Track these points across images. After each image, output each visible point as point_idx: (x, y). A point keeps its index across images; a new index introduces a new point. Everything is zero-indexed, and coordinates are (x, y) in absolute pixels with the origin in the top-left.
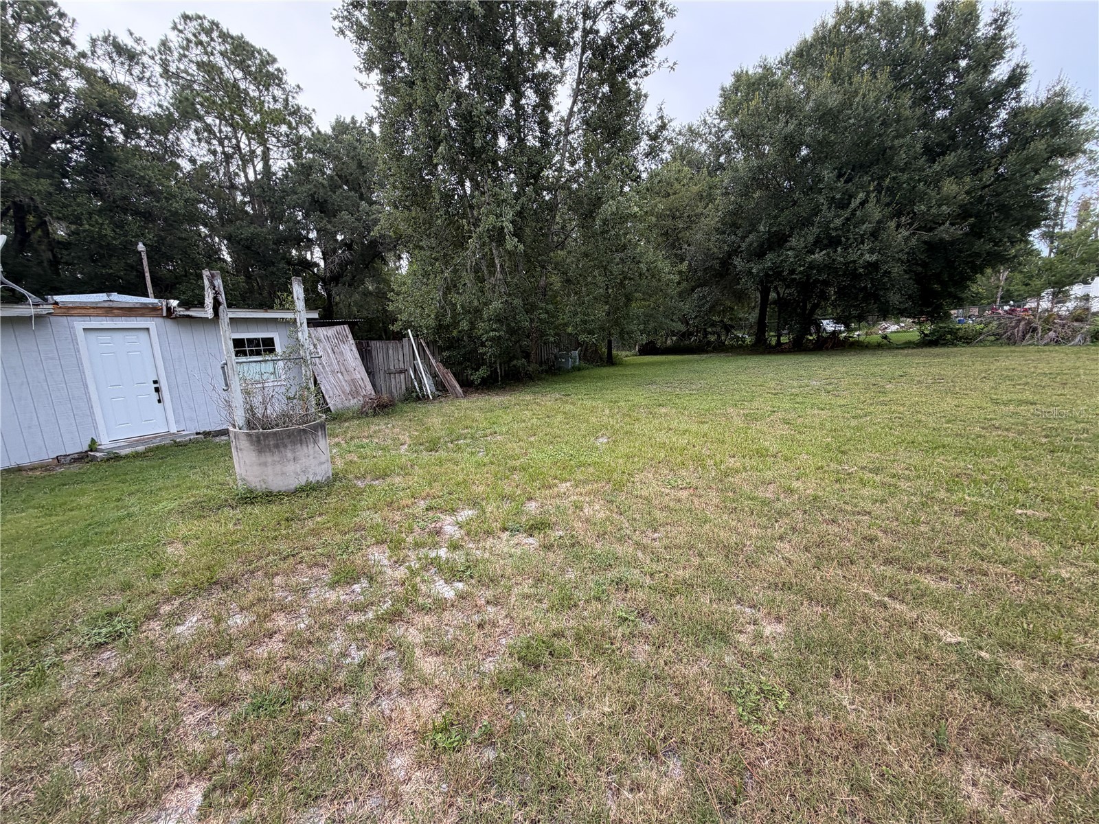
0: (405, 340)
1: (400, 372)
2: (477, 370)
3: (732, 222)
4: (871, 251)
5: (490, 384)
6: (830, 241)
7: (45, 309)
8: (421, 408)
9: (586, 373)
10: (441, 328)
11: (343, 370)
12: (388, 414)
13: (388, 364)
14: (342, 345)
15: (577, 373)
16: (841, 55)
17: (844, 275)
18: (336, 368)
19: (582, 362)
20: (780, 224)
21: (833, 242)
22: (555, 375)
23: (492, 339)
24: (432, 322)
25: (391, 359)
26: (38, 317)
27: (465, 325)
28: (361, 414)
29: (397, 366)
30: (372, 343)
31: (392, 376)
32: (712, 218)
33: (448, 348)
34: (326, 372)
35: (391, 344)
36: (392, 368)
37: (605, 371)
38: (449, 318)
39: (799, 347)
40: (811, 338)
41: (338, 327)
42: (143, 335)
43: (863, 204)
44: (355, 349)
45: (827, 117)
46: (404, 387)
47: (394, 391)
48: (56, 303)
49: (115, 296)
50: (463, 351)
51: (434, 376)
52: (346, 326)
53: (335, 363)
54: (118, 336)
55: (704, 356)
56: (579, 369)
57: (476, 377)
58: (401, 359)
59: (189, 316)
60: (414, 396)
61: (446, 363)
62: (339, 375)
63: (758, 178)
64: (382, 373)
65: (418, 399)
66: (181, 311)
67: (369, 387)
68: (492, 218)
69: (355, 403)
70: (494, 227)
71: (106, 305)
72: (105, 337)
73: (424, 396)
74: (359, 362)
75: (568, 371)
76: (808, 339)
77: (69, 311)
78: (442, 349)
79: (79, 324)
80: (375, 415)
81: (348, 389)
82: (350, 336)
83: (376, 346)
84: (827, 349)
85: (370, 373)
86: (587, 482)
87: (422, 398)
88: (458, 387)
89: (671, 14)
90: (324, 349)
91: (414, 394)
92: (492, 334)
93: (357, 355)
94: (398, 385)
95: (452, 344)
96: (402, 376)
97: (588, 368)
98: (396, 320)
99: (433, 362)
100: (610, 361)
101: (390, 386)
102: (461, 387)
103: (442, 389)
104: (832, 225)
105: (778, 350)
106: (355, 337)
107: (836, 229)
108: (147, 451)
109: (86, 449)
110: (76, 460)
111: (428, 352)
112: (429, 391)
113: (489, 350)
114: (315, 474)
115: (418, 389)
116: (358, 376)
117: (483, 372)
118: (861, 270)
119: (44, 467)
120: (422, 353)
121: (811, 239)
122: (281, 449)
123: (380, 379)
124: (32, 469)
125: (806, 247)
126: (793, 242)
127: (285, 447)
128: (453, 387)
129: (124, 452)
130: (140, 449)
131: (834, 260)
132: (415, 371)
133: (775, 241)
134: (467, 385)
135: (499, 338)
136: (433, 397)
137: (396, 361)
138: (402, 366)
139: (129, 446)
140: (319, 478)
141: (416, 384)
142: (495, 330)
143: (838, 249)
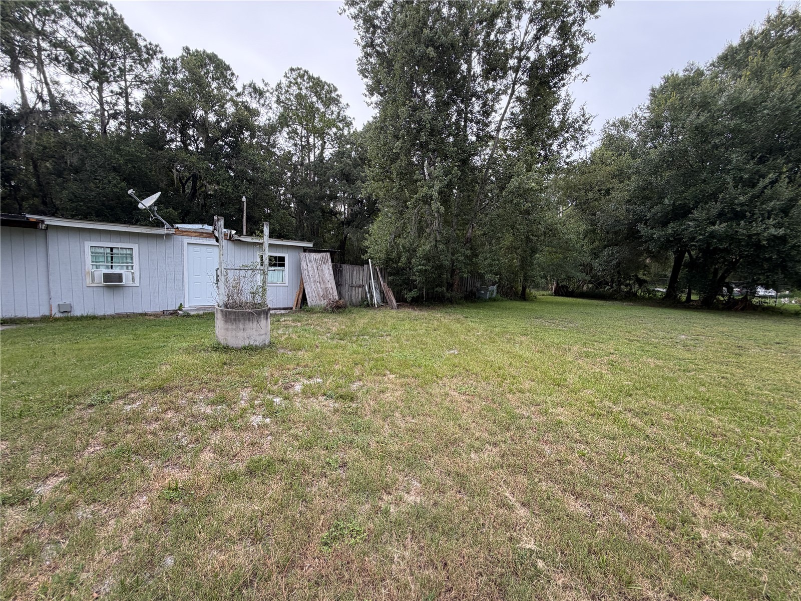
0: (366, 266)
1: (360, 287)
2: (410, 291)
3: (645, 194)
4: (778, 226)
5: (418, 302)
6: (735, 215)
7: (172, 231)
8: (371, 313)
10: (388, 260)
11: (321, 281)
13: (352, 281)
14: (323, 265)
15: (495, 303)
17: (747, 245)
18: (317, 279)
19: (499, 295)
20: (685, 198)
21: (738, 216)
22: (473, 302)
23: (420, 271)
24: (383, 256)
25: (354, 278)
26: (168, 235)
27: (403, 259)
28: (324, 310)
29: (357, 283)
30: (344, 266)
31: (354, 289)
32: (621, 192)
33: (394, 275)
34: (310, 281)
35: (356, 268)
36: (354, 283)
37: (518, 304)
38: (394, 254)
39: (709, 305)
40: (722, 299)
41: (323, 254)
42: (217, 247)
44: (331, 268)
46: (360, 296)
47: (353, 298)
48: (177, 228)
49: (206, 227)
50: (403, 277)
51: (382, 292)
52: (328, 254)
53: (317, 276)
54: (203, 248)
55: (608, 303)
56: (495, 300)
57: (409, 296)
58: (361, 278)
59: (239, 240)
60: (365, 304)
61: (390, 284)
62: (318, 284)
63: (670, 160)
64: (347, 286)
65: (368, 306)
66: (236, 237)
67: (336, 293)
68: (425, 188)
69: (324, 303)
70: (426, 195)
71: (200, 231)
72: (197, 248)
73: (372, 305)
74: (332, 277)
75: (485, 301)
76: (718, 300)
77: (183, 233)
78: (390, 274)
79: (186, 240)
81: (321, 293)
82: (330, 260)
83: (346, 268)
84: (736, 310)
85: (338, 285)
88: (394, 301)
90: (312, 267)
91: (366, 303)
92: (420, 267)
93: (332, 273)
94: (357, 295)
95: (396, 272)
96: (360, 289)
97: (502, 300)
98: (366, 252)
99: (382, 282)
100: (523, 297)
101: (351, 295)
102: (397, 302)
103: (384, 301)
104: (736, 201)
105: (687, 306)
106: (332, 262)
107: (742, 205)
108: (204, 314)
109: (177, 308)
110: (171, 314)
111: (379, 275)
112: (376, 302)
113: (417, 279)
114: (255, 340)
115: (369, 299)
116: (330, 286)
117: (414, 293)
118: (765, 243)
119: (156, 315)
120: (376, 276)
121: (714, 212)
122: (238, 322)
123: (345, 289)
124: (150, 315)
125: (708, 219)
126: (696, 214)
127: (239, 321)
128: (391, 301)
129: (192, 313)
130: (201, 312)
131: (737, 232)
132: (369, 287)
133: (681, 212)
134: (402, 301)
135: (426, 270)
136: (378, 306)
137: (358, 279)
138: (361, 282)
139: (196, 310)
140: (257, 343)
141: (368, 296)
142: (423, 265)
143: (742, 222)
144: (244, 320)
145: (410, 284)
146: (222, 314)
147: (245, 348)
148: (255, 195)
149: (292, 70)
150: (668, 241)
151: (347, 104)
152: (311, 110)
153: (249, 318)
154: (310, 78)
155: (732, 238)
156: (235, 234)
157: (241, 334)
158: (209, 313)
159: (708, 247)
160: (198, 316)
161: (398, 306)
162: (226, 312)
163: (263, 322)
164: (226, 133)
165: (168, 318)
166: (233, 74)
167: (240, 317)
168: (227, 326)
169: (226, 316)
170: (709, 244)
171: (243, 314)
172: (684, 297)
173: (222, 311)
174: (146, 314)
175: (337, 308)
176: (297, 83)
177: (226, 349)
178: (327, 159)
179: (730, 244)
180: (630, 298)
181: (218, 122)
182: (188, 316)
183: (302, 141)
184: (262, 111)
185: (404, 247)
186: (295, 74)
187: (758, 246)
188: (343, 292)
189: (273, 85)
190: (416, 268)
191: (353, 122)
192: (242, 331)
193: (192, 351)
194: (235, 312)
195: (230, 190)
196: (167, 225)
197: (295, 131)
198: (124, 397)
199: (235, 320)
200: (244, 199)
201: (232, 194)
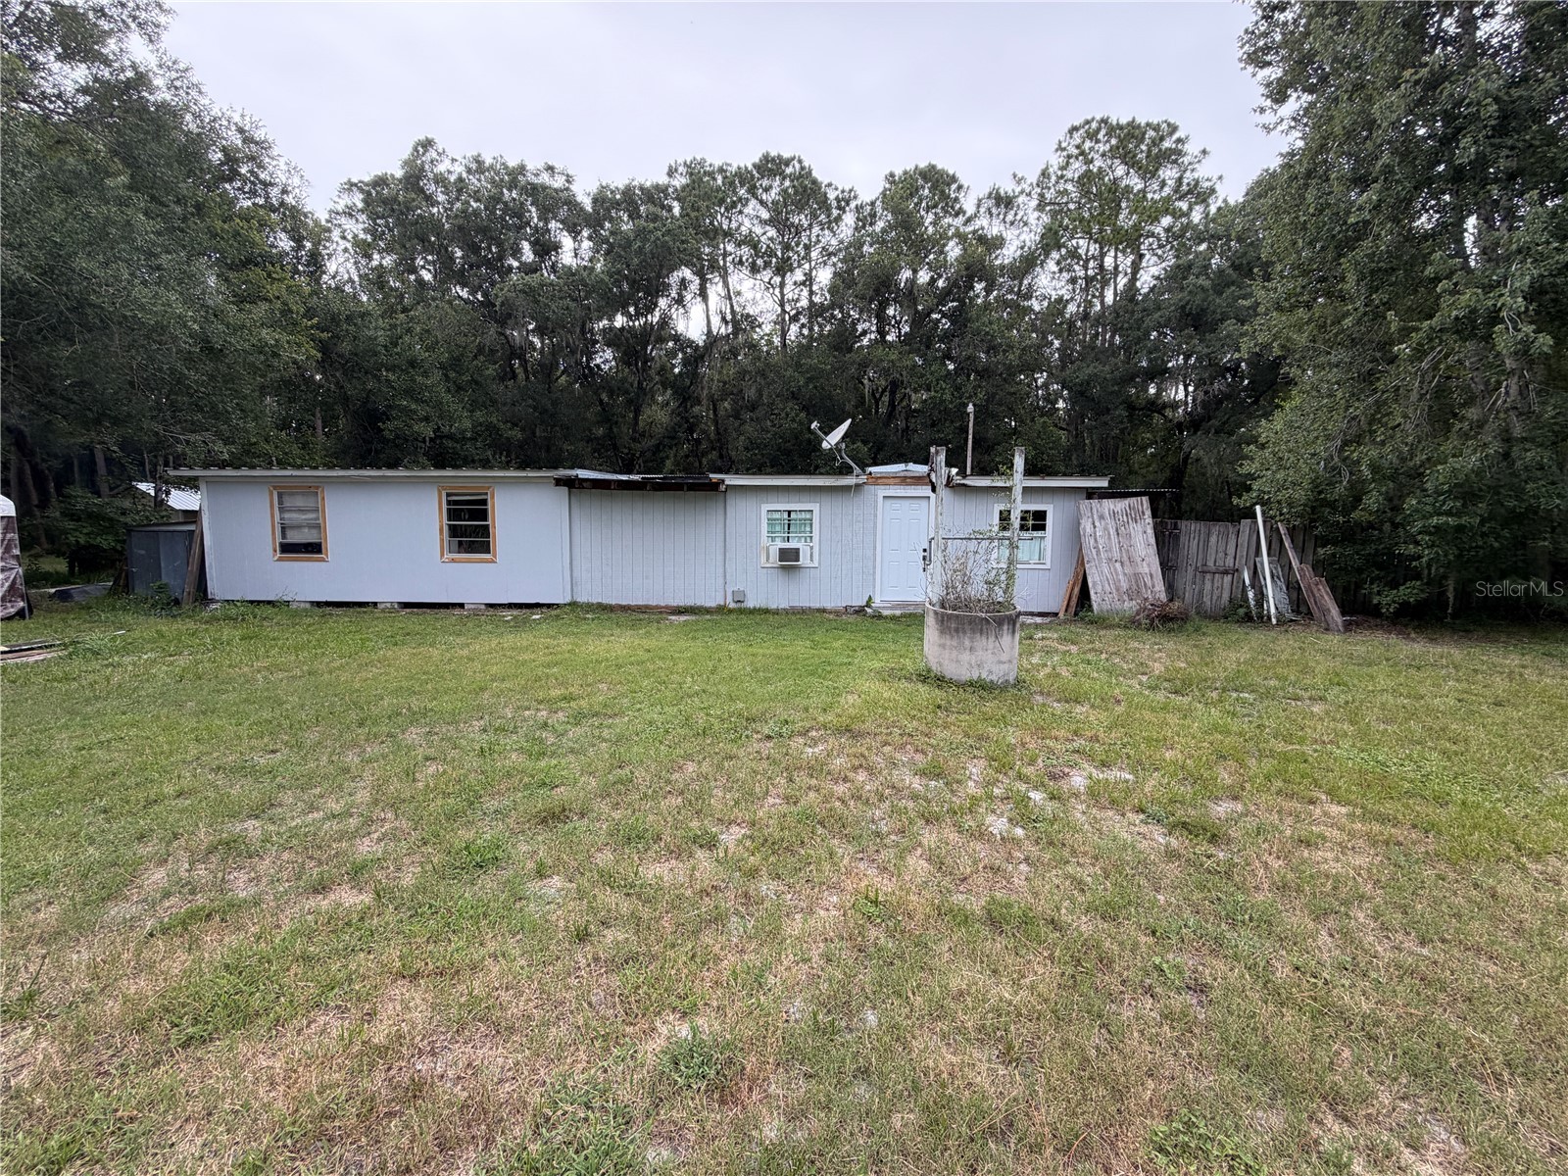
0: (1246, 523)
1: (1226, 572)
2: (1394, 585)
7: (863, 479)
8: (1257, 637)
11: (1125, 558)
13: (1205, 558)
14: (1132, 525)
18: (1116, 555)
24: (1301, 495)
25: (1212, 551)
26: (857, 486)
27: (1373, 501)
28: (1132, 623)
29: (1220, 563)
30: (1183, 525)
31: (1208, 576)
34: (1100, 560)
35: (1217, 529)
36: (1210, 563)
38: (1341, 489)
41: (1133, 500)
42: (924, 503)
44: (1150, 531)
46: (1226, 596)
47: (1207, 599)
48: (870, 473)
49: (911, 466)
50: (1370, 549)
51: (1293, 588)
52: (1145, 499)
53: (1115, 548)
54: (906, 503)
57: (1388, 599)
58: (1231, 551)
59: (964, 485)
60: (1244, 614)
61: (1319, 567)
62: (1118, 565)
64: (1189, 569)
65: (1248, 619)
66: (958, 480)
67: (1160, 587)
69: (1130, 606)
71: (902, 474)
72: (897, 504)
73: (1261, 617)
74: (1153, 550)
77: (877, 480)
78: (1323, 541)
79: (882, 491)
80: (1151, 627)
81: (1124, 586)
82: (1148, 513)
83: (1191, 531)
85: (1167, 566)
87: (1255, 619)
88: (1335, 612)
90: (1106, 529)
91: (1242, 611)
93: (1153, 541)
94: (1217, 592)
95: (1350, 534)
96: (1228, 579)
98: (1249, 489)
99: (1295, 564)
101: (1201, 592)
102: (1343, 614)
103: (1301, 609)
106: (1154, 515)
108: (902, 616)
109: (864, 604)
110: (857, 612)
111: (1287, 544)
112: (1273, 610)
113: (1425, 552)
114: (991, 672)
115: (1252, 603)
116: (1147, 570)
117: (1409, 592)
119: (837, 613)
120: (1275, 545)
122: (961, 635)
123: (1185, 580)
124: (830, 613)
127: (965, 633)
128: (1325, 612)
129: (886, 613)
130: (898, 613)
132: (1255, 574)
134: (1359, 611)
135: (1460, 529)
136: (1280, 623)
137: (1221, 555)
138: (1230, 562)
139: (891, 608)
140: (994, 678)
141: (1251, 595)
142: (1449, 513)
144: (973, 631)
145: (1396, 570)
146: (937, 619)
147: (971, 684)
148: (991, 398)
149: (1074, 129)
151: (1204, 152)
152: (1114, 195)
153: (981, 630)
154: (1112, 130)
156: (957, 474)
157: (966, 657)
158: (910, 614)
160: (893, 618)
161: (1348, 627)
162: (943, 615)
163: (1006, 639)
164: (944, 296)
165: (852, 619)
166: (960, 187)
167: (966, 627)
168: (943, 641)
169: (942, 621)
171: (972, 621)
173: (936, 613)
174: (824, 610)
175: (1164, 620)
176: (1082, 153)
177: (941, 681)
178: (1144, 291)
181: (933, 281)
182: (880, 617)
183: (1086, 269)
184: (1010, 234)
185: (1375, 468)
186: (1077, 138)
188: (1179, 584)
189: (1033, 177)
190: (1419, 524)
191: (1218, 187)
192: (968, 652)
193: (889, 676)
194: (957, 616)
195: (947, 397)
196: (857, 470)
197: (1074, 254)
198: (804, 733)
199: (957, 630)
200: (970, 408)
201: (951, 402)
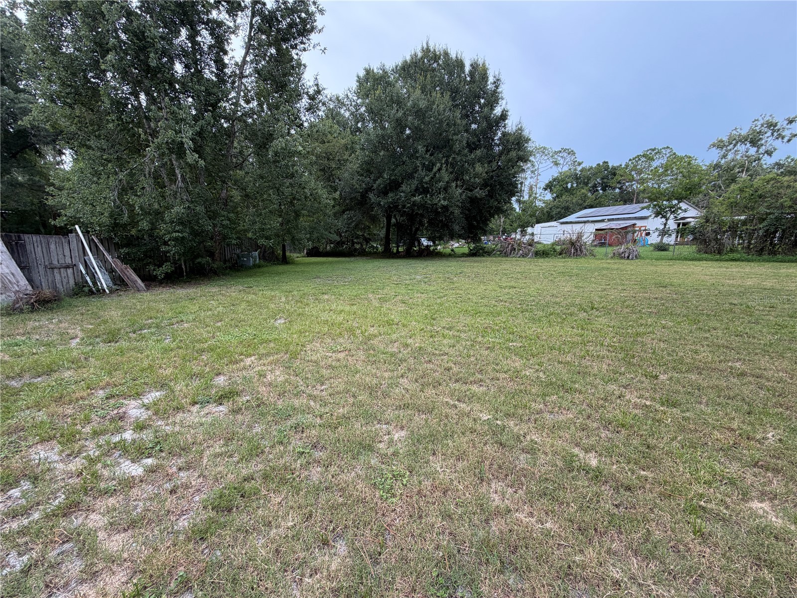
0: (71, 235)
1: (67, 267)
2: (160, 266)
3: (368, 168)
4: (444, 199)
5: (174, 278)
6: (423, 190)
8: (100, 303)
9: (265, 269)
10: (115, 226)
12: (52, 309)
13: (50, 260)
15: (258, 270)
16: (426, 76)
17: (431, 211)
19: (262, 261)
20: (396, 175)
21: (425, 191)
22: (238, 270)
23: (176, 239)
24: (105, 219)
25: (54, 254)
27: (144, 225)
28: (14, 310)
29: (62, 261)
30: (26, 237)
31: (56, 271)
32: (354, 164)
33: (127, 245)
35: (53, 240)
36: (55, 262)
37: (281, 268)
38: (126, 218)
39: (409, 255)
40: (415, 249)
43: (439, 170)
45: (420, 114)
46: (72, 282)
47: (59, 285)
50: (144, 249)
51: (111, 271)
55: (352, 259)
56: (259, 266)
57: (160, 272)
58: (67, 253)
60: (85, 291)
61: (124, 260)
63: (382, 143)
64: (41, 268)
65: (91, 293)
67: (23, 282)
68: (170, 133)
70: (173, 141)
73: (98, 290)
75: (250, 268)
76: (414, 250)
80: (33, 309)
83: (34, 243)
84: (424, 256)
85: (24, 267)
86: (268, 354)
87: (96, 292)
88: (139, 281)
89: (321, 12)
91: (86, 289)
92: (174, 235)
94: (65, 280)
95: (130, 242)
96: (70, 271)
97: (267, 266)
98: (59, 215)
99: (109, 258)
100: (285, 261)
101: (54, 281)
102: (143, 281)
103: (120, 283)
104: (424, 180)
105: (397, 256)
107: (426, 183)
111: (101, 248)
112: (105, 286)
113: (172, 250)
115: (91, 284)
116: (7, 271)
117: (167, 268)
118: (440, 210)
120: (94, 249)
121: (413, 187)
123: (40, 275)
125: (411, 192)
126: (404, 187)
128: (134, 282)
131: (426, 202)
132: (86, 266)
133: (394, 186)
134: (150, 280)
135: (183, 238)
136: (111, 292)
137: (61, 256)
138: (68, 261)
141: (88, 279)
142: (178, 232)
143: (428, 195)
145: (162, 259)
150: (389, 207)
155: (423, 206)
159: (413, 212)
161: (148, 287)
170: (413, 211)
172: (395, 250)
179: (423, 211)
180: (362, 254)
187: (437, 213)
188: (35, 277)
190: (167, 236)
